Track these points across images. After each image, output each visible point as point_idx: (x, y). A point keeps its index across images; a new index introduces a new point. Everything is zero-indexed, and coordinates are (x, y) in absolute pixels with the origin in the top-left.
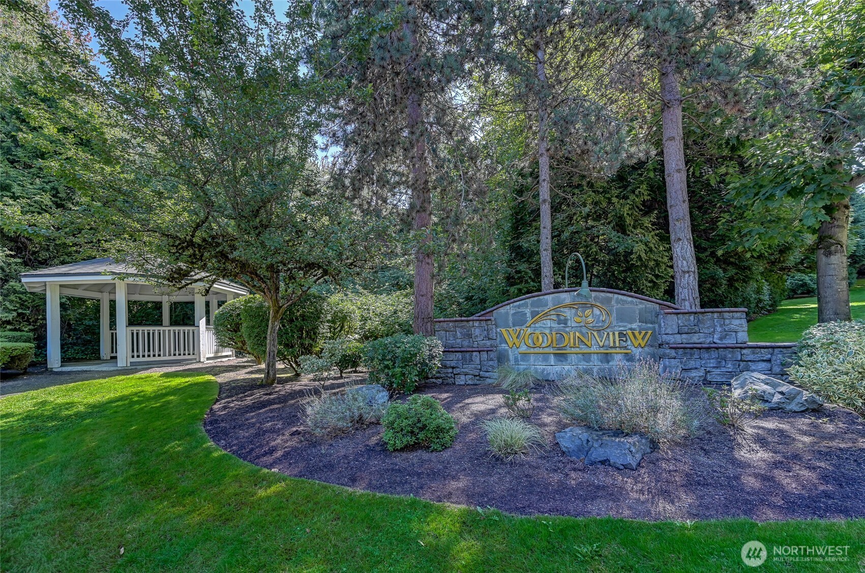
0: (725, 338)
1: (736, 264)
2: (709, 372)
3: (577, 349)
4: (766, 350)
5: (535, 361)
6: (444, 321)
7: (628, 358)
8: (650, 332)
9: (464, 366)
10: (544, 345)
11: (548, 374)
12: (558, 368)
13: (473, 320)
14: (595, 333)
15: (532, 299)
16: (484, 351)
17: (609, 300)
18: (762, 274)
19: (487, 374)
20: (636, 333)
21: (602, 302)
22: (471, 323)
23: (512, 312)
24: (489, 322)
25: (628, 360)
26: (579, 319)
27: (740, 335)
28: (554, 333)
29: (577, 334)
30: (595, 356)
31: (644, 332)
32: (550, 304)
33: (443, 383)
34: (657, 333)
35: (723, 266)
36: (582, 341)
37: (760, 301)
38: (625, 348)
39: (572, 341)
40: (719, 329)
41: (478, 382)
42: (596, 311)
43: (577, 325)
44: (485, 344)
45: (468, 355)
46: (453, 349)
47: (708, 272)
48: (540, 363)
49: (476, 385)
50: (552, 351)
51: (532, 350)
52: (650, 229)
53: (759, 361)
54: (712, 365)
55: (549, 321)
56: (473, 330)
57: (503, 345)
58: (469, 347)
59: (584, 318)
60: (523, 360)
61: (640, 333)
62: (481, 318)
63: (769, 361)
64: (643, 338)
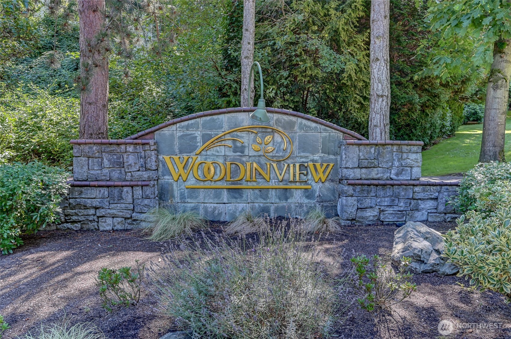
0: (401, 173)
1: (429, 91)
2: (383, 211)
3: (255, 184)
4: (434, 188)
5: (205, 198)
6: (86, 144)
7: (307, 194)
8: (332, 165)
9: (112, 206)
10: (216, 178)
11: (220, 214)
12: (231, 207)
13: (126, 144)
14: (275, 165)
15: (204, 118)
16: (137, 186)
17: (291, 125)
18: (448, 102)
19: (143, 216)
20: (318, 165)
21: (284, 128)
22: (123, 147)
23: (179, 134)
24: (147, 147)
25: (308, 197)
26: (257, 147)
27: (415, 170)
28: (228, 163)
29: (255, 165)
30: (273, 193)
31: (325, 165)
32: (226, 127)
33: (82, 228)
34: (339, 166)
35: (419, 92)
36: (260, 174)
37: (443, 126)
38: (306, 182)
39: (248, 173)
40: (396, 164)
41: (129, 227)
42: (278, 138)
43: (256, 154)
44: (141, 176)
45: (116, 191)
46: (96, 183)
47: (406, 96)
48: (211, 201)
49: (127, 230)
50: (225, 185)
51: (202, 185)
52: (363, 49)
53: (428, 199)
54: (386, 204)
55: (223, 148)
56: (125, 156)
57: (166, 177)
58: (120, 179)
59: (263, 145)
60: (191, 197)
61: (322, 165)
62: (135, 141)
63: (436, 199)
64: (324, 172)
